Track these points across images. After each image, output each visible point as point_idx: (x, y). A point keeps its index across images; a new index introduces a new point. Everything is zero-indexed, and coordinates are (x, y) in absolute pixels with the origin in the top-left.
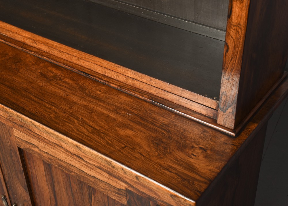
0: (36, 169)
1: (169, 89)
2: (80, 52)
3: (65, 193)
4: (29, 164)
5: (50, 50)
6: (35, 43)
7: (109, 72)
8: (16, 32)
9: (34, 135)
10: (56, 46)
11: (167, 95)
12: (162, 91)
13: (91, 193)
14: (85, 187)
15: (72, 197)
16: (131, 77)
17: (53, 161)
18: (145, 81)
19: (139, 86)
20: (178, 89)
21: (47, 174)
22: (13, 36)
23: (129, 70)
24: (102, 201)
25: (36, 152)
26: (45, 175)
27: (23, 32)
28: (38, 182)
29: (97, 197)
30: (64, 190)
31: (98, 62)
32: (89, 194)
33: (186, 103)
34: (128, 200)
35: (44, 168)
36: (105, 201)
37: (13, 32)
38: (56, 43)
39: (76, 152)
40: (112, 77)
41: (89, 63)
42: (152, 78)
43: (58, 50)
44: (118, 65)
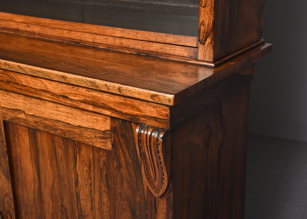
0: (20, 146)
1: (154, 38)
2: (71, 23)
3: (49, 166)
4: (14, 142)
5: (42, 30)
6: (28, 26)
7: (98, 37)
8: (10, 20)
9: (21, 88)
10: (49, 24)
11: (153, 45)
12: (148, 43)
13: (77, 153)
14: (71, 147)
15: (57, 169)
16: (119, 36)
17: (39, 123)
18: (131, 37)
19: (126, 44)
20: (161, 35)
21: (32, 147)
22: (7, 25)
23: (117, 29)
24: (87, 159)
25: (22, 119)
26: (29, 150)
27: (18, 17)
28: (22, 162)
29: (82, 156)
30: (49, 162)
31: (88, 29)
32: (74, 155)
33: (170, 49)
34: (113, 141)
35: (29, 140)
36: (90, 158)
37: (7, 21)
38: (48, 20)
39: (62, 92)
40: (101, 43)
41: (79, 33)
42: (138, 31)
43: (50, 27)
44: (106, 27)
